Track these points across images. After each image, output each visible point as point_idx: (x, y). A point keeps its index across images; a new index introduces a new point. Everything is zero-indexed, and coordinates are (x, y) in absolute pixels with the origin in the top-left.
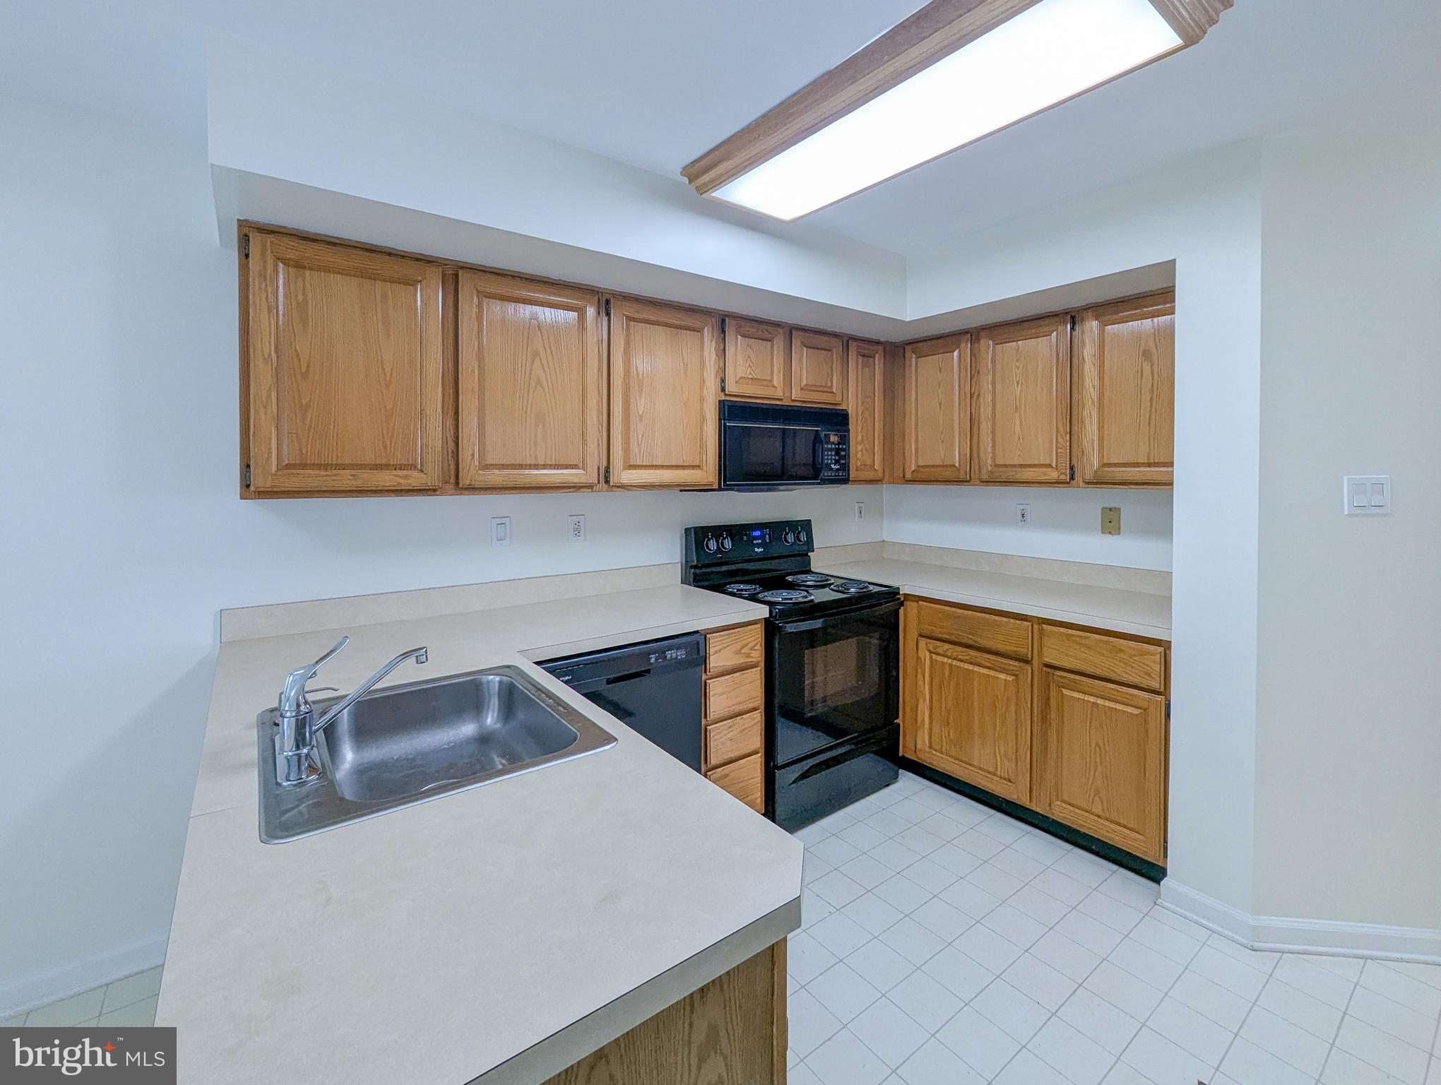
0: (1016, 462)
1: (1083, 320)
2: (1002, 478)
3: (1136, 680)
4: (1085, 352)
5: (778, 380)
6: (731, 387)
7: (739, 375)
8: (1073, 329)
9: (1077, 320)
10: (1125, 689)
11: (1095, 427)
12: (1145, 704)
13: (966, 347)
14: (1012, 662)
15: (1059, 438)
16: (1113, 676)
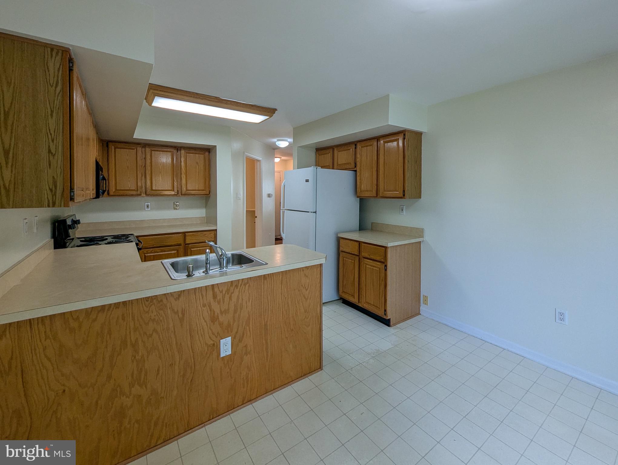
0: (158, 189)
2: (154, 194)
4: (182, 159)
8: (177, 152)
11: (185, 180)
14: (176, 247)
15: (174, 183)
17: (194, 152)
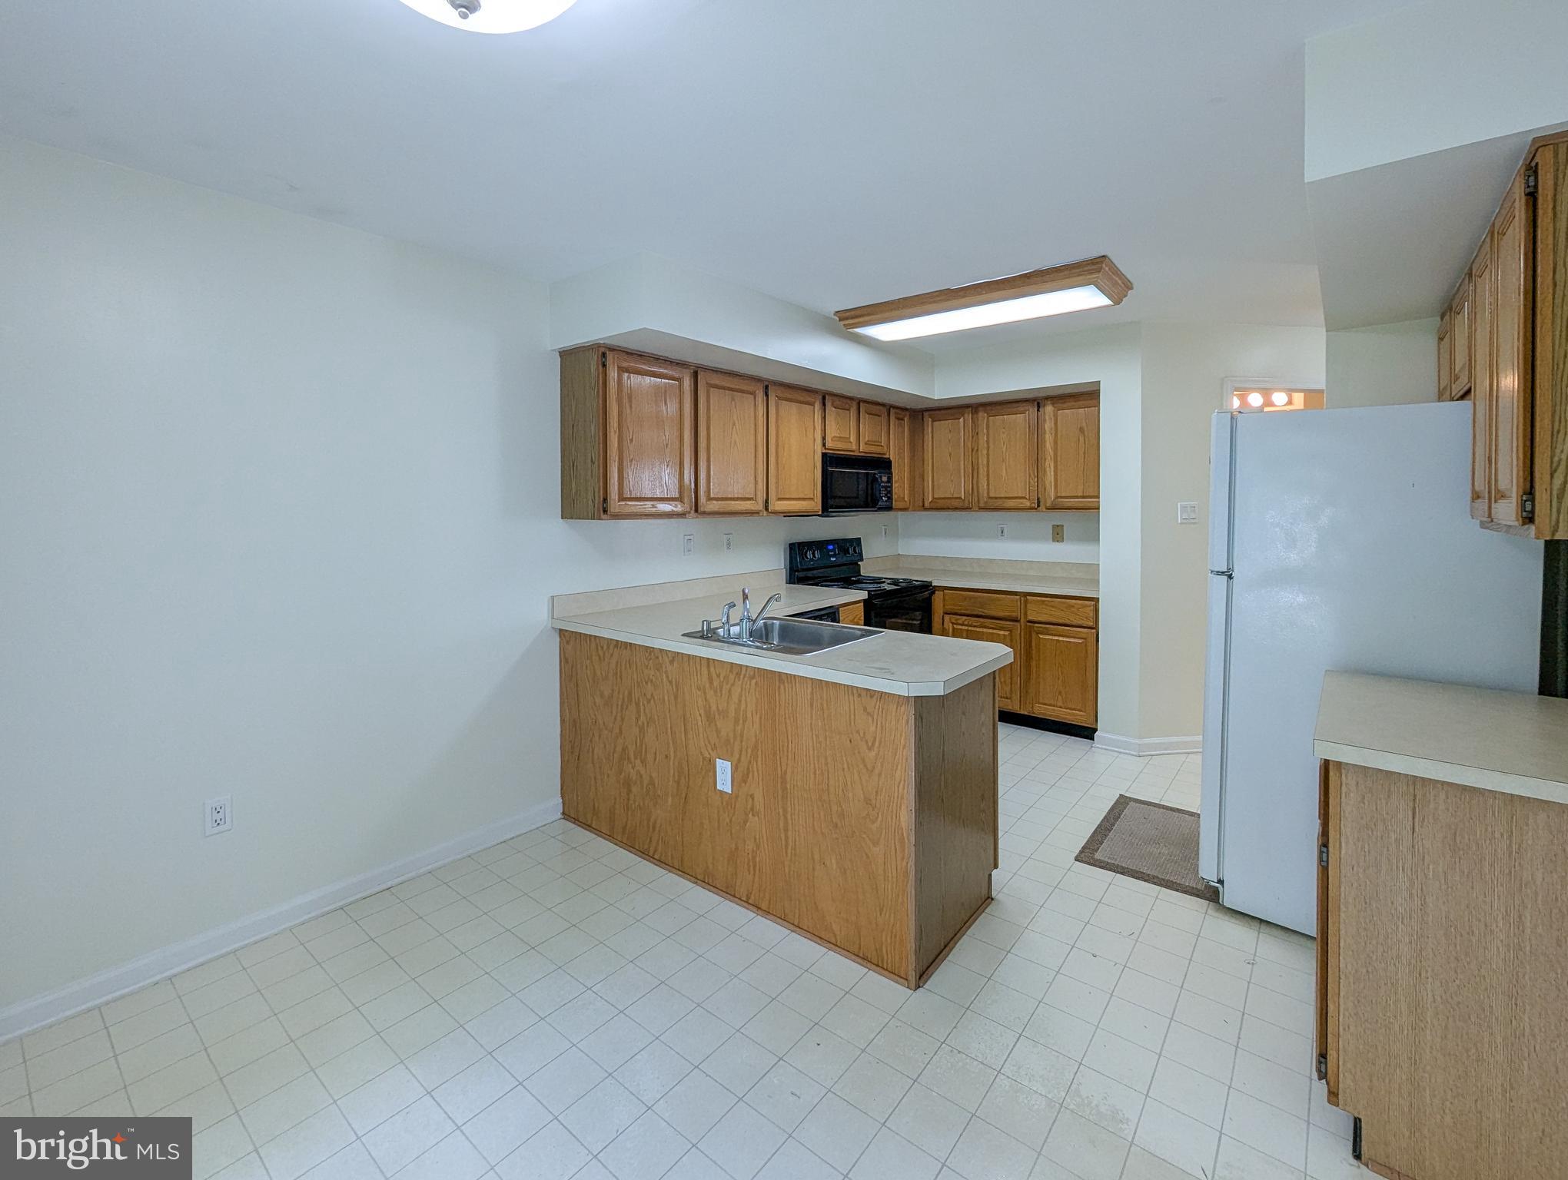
0: (1003, 496)
1: (1044, 406)
2: (993, 506)
3: (1080, 622)
4: (1046, 426)
5: (853, 439)
6: (829, 444)
7: (833, 435)
8: (1038, 410)
9: (1041, 405)
10: (1075, 629)
11: (1052, 473)
12: (1084, 636)
13: (969, 417)
14: (1008, 623)
15: (1031, 481)
16: (1068, 622)
17: (1073, 403)
